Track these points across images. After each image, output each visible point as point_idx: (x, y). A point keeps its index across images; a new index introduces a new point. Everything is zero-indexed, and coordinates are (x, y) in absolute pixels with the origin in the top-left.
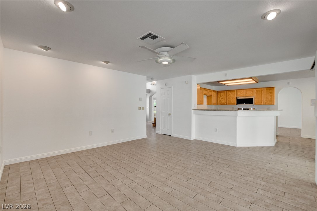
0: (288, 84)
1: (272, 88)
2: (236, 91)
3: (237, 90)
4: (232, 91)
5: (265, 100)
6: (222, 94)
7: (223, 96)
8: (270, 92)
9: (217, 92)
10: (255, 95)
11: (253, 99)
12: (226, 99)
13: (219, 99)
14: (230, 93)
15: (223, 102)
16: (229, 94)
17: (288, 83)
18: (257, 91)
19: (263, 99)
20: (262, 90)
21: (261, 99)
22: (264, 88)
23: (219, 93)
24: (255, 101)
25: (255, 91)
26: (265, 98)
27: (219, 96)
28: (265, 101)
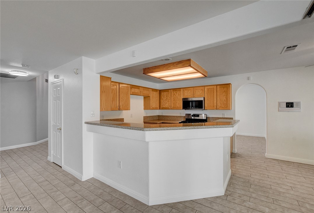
0: (248, 80)
1: (227, 86)
2: (182, 90)
3: (183, 88)
4: (177, 90)
5: (218, 102)
6: (165, 93)
7: (167, 96)
8: (225, 91)
9: (160, 91)
10: (206, 95)
11: (202, 101)
12: (170, 100)
13: (162, 101)
14: (175, 92)
15: (167, 105)
16: (174, 95)
17: (248, 78)
18: (208, 89)
19: (215, 102)
20: (215, 88)
21: (213, 101)
22: (217, 85)
23: (162, 93)
24: (206, 104)
25: (206, 90)
26: (218, 100)
27: (162, 97)
28: (219, 104)
